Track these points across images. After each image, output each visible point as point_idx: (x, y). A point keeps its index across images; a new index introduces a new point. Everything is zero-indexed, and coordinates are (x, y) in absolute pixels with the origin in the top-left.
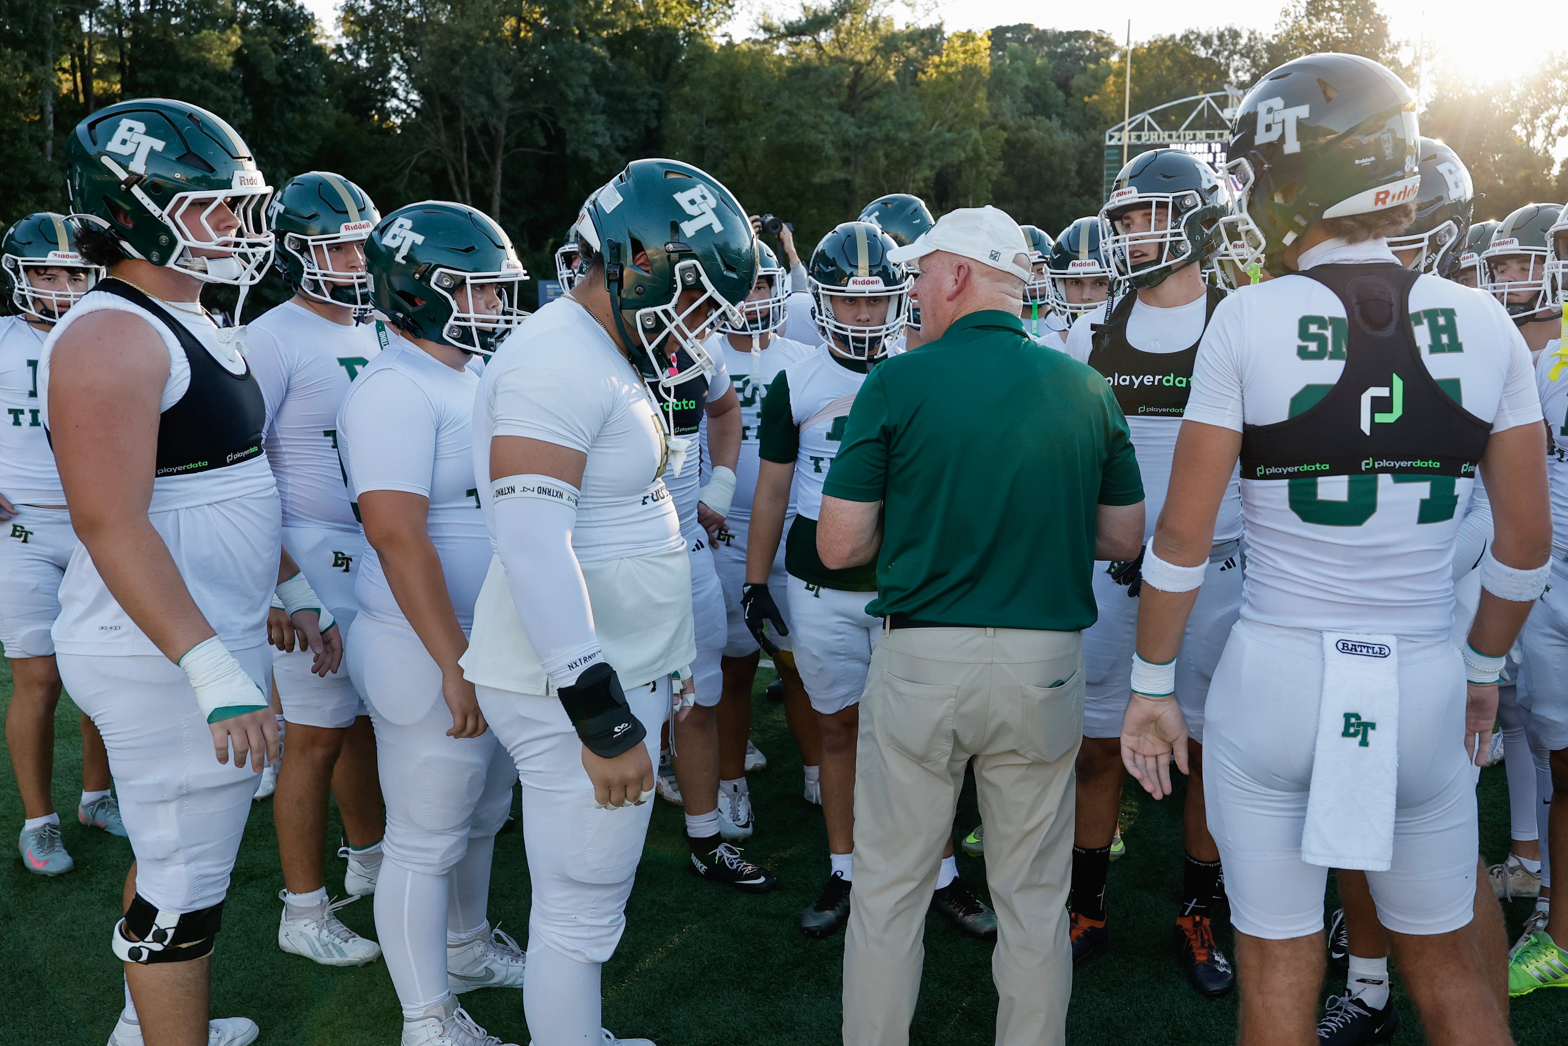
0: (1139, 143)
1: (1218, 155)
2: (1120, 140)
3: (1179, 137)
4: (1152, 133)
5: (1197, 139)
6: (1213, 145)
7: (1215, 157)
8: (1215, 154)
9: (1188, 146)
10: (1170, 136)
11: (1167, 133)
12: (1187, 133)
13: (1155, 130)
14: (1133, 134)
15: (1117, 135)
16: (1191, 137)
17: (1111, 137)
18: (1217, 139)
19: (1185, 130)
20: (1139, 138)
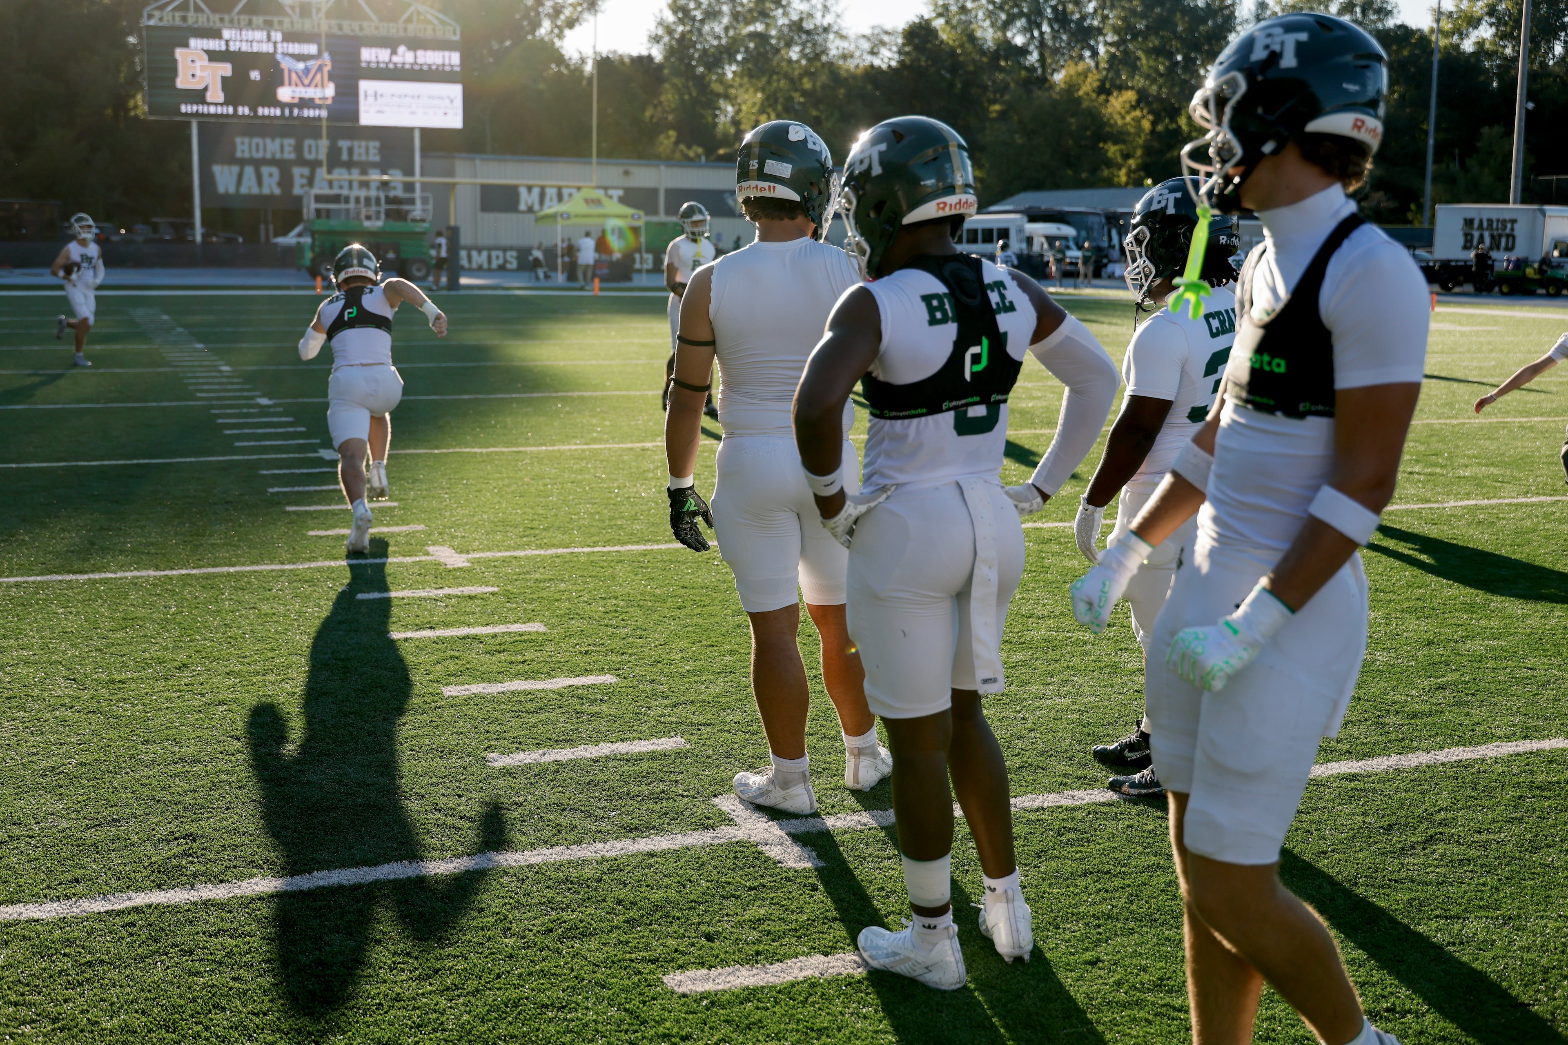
0: (184, 25)
1: (279, 46)
2: (161, 19)
3: (231, 21)
4: (200, 15)
5: (254, 26)
6: (273, 34)
7: (275, 48)
8: (275, 43)
9: (244, 33)
10: (222, 20)
11: (217, 17)
12: (242, 17)
13: (202, 11)
14: (178, 14)
15: (157, 14)
16: (247, 22)
17: (150, 17)
18: (276, 25)
19: (240, 13)
20: (184, 19)
